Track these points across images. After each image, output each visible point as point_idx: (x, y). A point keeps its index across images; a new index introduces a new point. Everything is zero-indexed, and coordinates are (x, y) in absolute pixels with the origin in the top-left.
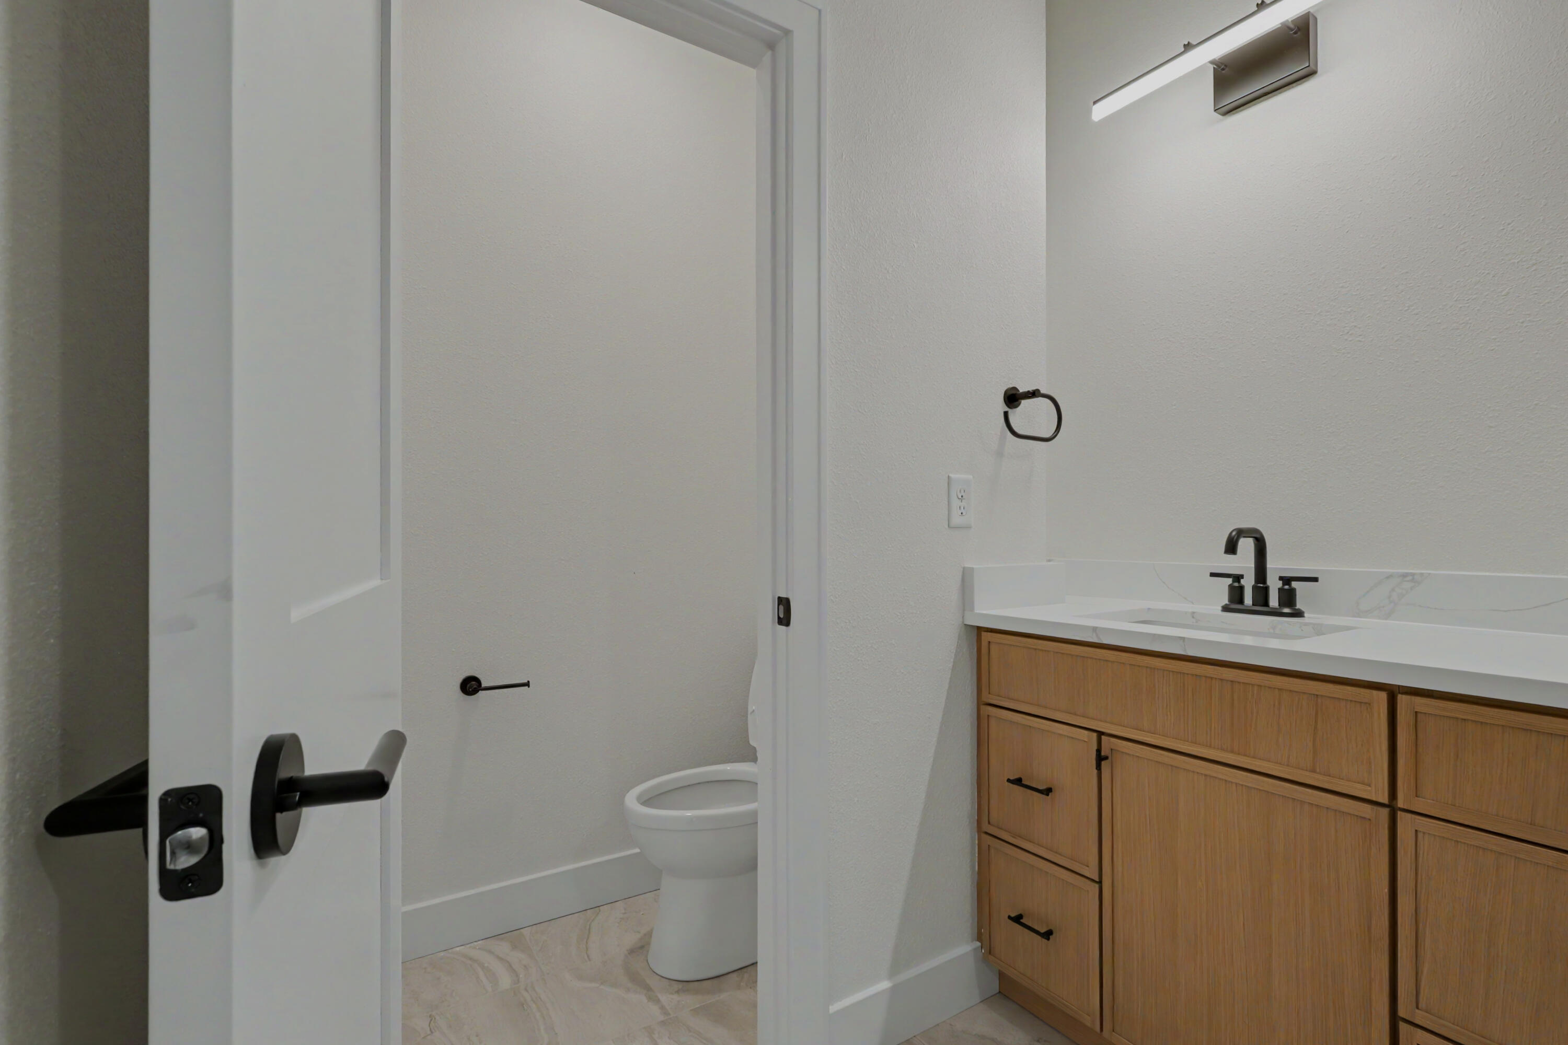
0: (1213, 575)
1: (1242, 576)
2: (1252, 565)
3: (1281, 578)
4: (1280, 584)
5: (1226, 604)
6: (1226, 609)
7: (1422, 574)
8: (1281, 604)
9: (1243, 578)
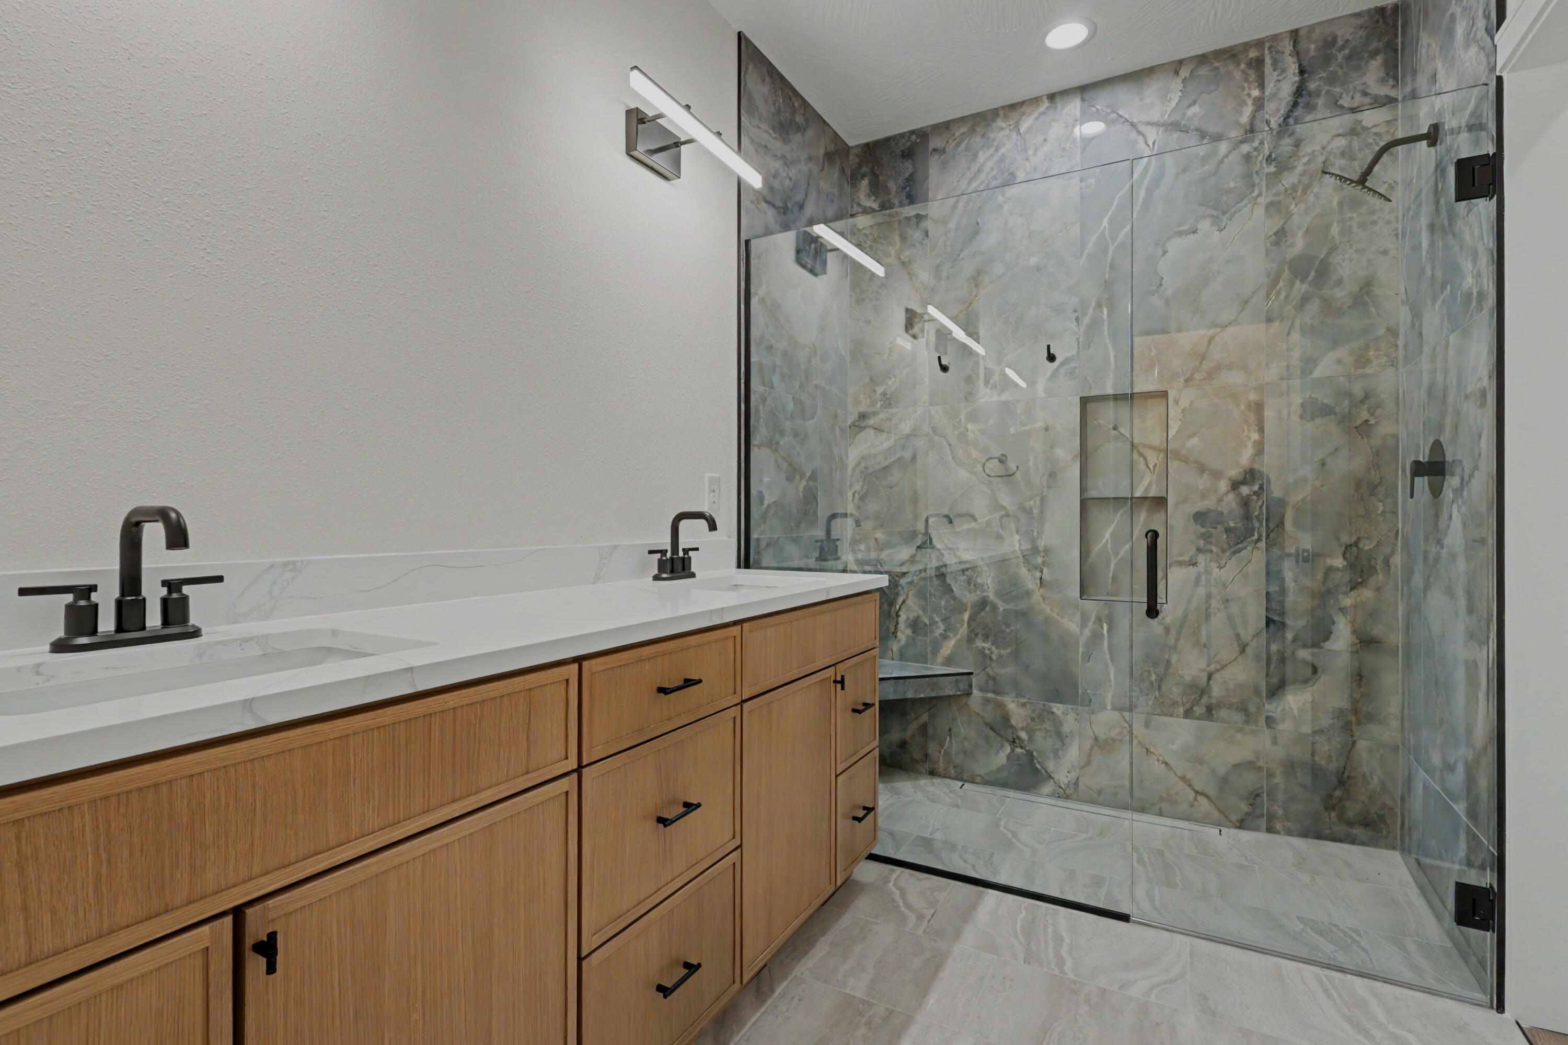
0: (23, 592)
1: (93, 588)
2: (116, 566)
3: (165, 583)
4: (164, 591)
5: (60, 639)
6: (59, 647)
7: (302, 562)
8: (166, 622)
9: (96, 591)
